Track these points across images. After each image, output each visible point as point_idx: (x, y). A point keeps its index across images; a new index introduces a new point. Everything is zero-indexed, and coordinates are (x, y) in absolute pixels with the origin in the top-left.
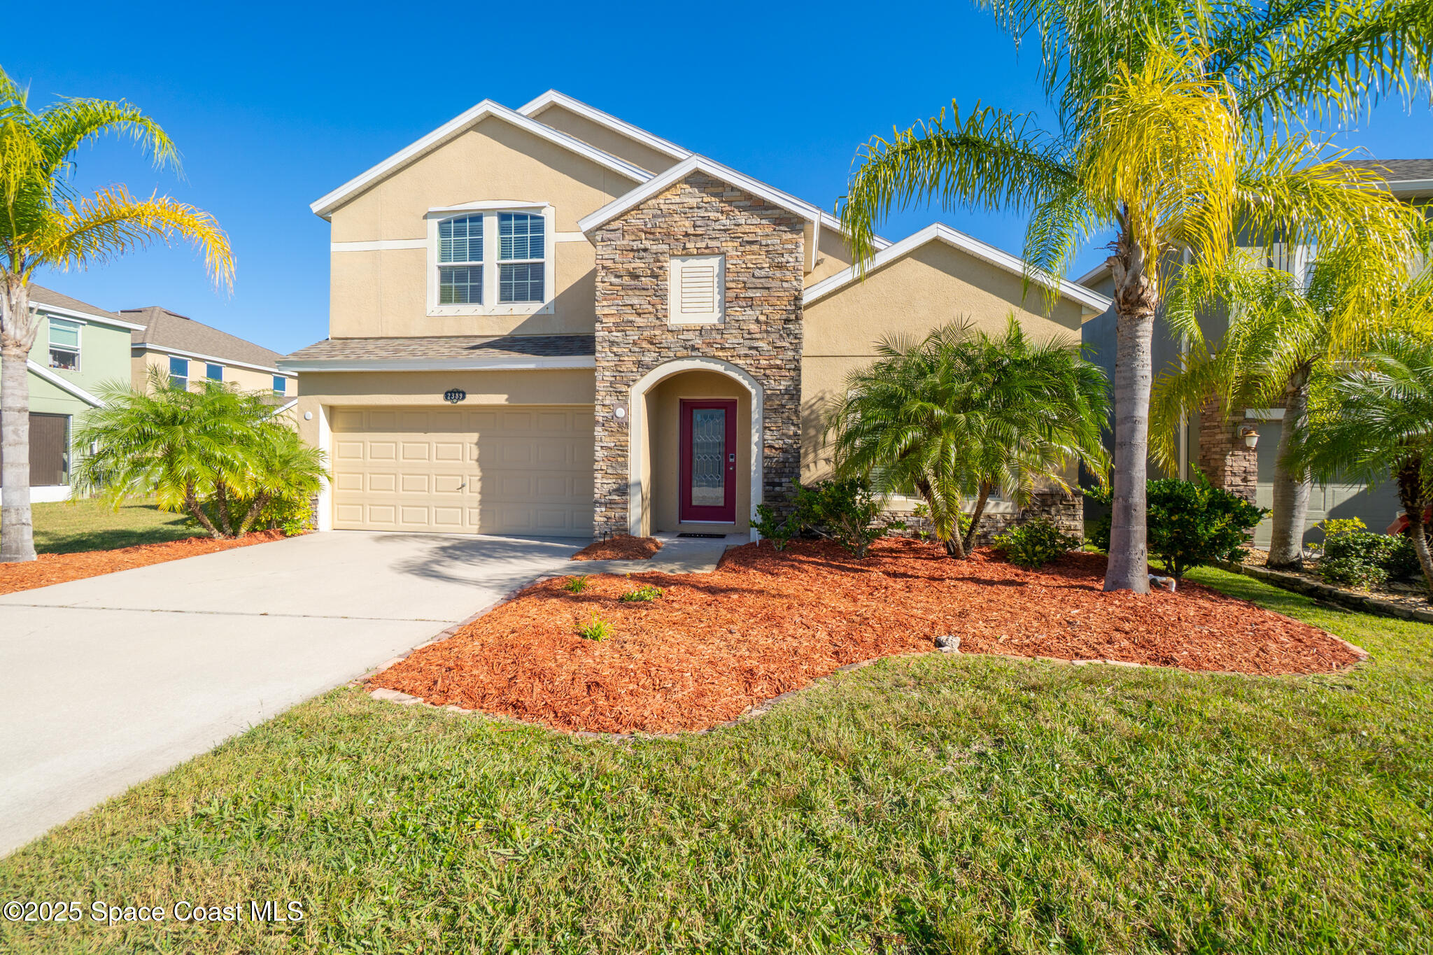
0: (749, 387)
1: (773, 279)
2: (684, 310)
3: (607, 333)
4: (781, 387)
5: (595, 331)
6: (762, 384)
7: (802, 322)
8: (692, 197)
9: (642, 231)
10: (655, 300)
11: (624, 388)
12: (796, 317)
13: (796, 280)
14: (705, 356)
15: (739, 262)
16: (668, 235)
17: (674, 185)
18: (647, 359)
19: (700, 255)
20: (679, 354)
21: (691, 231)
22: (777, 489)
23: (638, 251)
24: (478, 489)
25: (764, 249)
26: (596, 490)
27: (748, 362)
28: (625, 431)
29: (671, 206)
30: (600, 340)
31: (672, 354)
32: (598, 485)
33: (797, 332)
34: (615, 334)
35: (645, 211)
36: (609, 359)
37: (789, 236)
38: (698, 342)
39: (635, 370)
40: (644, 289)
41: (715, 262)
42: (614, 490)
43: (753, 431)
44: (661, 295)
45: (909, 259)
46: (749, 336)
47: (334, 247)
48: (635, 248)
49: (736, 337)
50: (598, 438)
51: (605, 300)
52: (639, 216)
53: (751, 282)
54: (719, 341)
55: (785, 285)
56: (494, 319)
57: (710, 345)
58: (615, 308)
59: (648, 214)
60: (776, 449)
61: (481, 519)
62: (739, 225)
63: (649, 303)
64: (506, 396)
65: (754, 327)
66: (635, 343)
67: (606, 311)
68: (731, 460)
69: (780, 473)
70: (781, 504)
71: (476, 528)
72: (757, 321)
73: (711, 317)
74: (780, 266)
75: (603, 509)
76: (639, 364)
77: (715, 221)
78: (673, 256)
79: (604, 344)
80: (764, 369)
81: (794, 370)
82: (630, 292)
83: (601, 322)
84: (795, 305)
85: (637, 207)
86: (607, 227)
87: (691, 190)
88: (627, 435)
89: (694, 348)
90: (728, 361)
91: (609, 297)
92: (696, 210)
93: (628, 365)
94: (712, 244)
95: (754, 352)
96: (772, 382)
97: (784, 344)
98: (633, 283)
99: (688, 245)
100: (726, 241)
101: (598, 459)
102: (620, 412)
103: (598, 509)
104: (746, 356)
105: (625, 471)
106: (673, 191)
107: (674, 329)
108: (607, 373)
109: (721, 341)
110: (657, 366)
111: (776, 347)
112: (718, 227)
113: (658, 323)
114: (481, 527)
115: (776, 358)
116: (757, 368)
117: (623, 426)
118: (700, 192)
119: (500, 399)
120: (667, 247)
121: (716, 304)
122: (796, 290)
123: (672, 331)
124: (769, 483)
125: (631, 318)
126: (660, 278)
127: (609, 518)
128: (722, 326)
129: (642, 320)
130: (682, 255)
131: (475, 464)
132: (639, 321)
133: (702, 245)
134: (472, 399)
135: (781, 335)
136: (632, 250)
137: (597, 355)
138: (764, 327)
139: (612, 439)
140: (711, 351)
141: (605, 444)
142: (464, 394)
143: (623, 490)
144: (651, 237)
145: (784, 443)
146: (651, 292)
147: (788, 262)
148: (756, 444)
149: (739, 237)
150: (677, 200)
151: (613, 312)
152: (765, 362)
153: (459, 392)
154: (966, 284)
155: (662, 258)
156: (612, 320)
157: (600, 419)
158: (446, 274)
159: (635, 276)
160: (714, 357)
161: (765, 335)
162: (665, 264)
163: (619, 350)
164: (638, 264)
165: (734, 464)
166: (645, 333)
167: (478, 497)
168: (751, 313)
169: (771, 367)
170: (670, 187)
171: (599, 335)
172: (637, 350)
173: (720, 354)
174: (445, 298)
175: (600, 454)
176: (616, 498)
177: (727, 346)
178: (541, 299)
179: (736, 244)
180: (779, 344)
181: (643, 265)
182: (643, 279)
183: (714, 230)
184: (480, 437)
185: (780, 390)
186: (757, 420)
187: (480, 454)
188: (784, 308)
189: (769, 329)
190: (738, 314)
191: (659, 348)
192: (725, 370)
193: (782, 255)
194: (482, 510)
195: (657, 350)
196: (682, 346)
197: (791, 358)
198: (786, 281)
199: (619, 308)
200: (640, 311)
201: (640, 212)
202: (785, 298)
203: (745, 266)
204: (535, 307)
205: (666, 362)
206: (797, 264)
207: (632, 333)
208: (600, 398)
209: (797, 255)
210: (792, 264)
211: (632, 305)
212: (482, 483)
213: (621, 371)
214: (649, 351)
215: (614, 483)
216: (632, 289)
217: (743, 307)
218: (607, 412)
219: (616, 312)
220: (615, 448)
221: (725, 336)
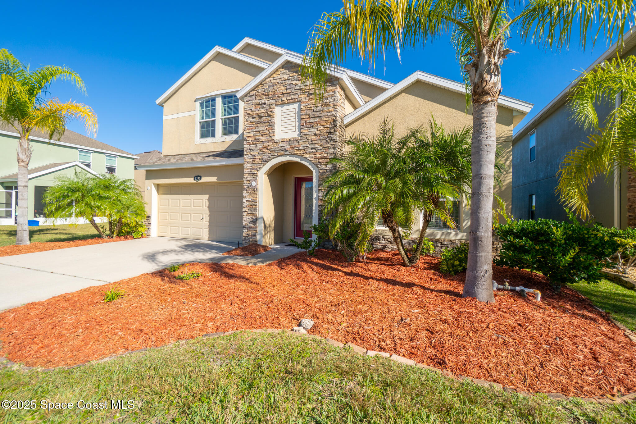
0: (312, 169)
1: (323, 111)
2: (282, 132)
3: (249, 145)
4: (327, 168)
5: (243, 145)
6: (318, 167)
7: (336, 133)
8: (285, 75)
9: (263, 94)
10: (269, 128)
11: (256, 172)
12: (334, 130)
13: (334, 111)
14: (291, 154)
15: (307, 105)
16: (275, 95)
17: (277, 70)
18: (265, 157)
19: (289, 103)
20: (279, 154)
21: (285, 92)
23: (262, 104)
24: (208, 220)
25: (319, 96)
26: (244, 221)
27: (311, 156)
28: (256, 192)
29: (276, 81)
30: (246, 149)
31: (276, 154)
32: (245, 219)
33: (334, 138)
34: (252, 146)
35: (265, 85)
36: (250, 158)
37: (331, 88)
38: (288, 147)
39: (260, 163)
40: (264, 123)
41: (296, 106)
42: (251, 222)
43: (314, 192)
44: (271, 125)
45: (403, 94)
46: (311, 143)
47: (165, 118)
48: (260, 103)
49: (305, 143)
50: (244, 196)
51: (248, 129)
52: (262, 88)
53: (313, 114)
54: (297, 146)
55: (329, 114)
56: (219, 143)
57: (293, 148)
58: (252, 133)
59: (266, 86)
61: (209, 234)
62: (306, 86)
63: (267, 130)
65: (314, 138)
66: (260, 150)
67: (249, 135)
71: (207, 238)
72: (315, 134)
73: (294, 134)
74: (326, 105)
75: (246, 231)
76: (262, 159)
77: (296, 85)
78: (277, 105)
79: (248, 151)
80: (319, 159)
82: (258, 125)
83: (246, 141)
84: (334, 124)
85: (261, 83)
86: (249, 95)
87: (285, 71)
88: (257, 194)
89: (286, 151)
90: (302, 156)
91: (249, 128)
92: (287, 81)
93: (257, 161)
94: (294, 97)
95: (314, 151)
96: (323, 166)
97: (328, 145)
98: (260, 120)
99: (283, 99)
100: (301, 95)
101: (244, 206)
102: (254, 184)
103: (244, 231)
104: (310, 153)
105: (256, 212)
106: (277, 73)
107: (277, 141)
108: (249, 165)
110: (270, 160)
111: (324, 147)
112: (297, 88)
113: (270, 139)
114: (209, 238)
115: (325, 153)
116: (315, 159)
118: (289, 71)
119: (214, 179)
120: (274, 101)
121: (297, 127)
122: (334, 116)
123: (276, 143)
125: (260, 137)
126: (271, 117)
127: (249, 235)
128: (299, 138)
130: (281, 104)
131: (207, 209)
132: (262, 138)
133: (289, 98)
134: (204, 180)
135: (327, 141)
136: (259, 104)
137: (245, 156)
138: (319, 137)
139: (251, 197)
140: (294, 151)
141: (247, 199)
142: (201, 177)
143: (254, 222)
144: (267, 97)
146: (267, 124)
147: (330, 102)
148: (315, 199)
149: (307, 92)
150: (279, 77)
151: (251, 135)
152: (319, 155)
153: (199, 177)
154: (436, 105)
155: (272, 107)
156: (251, 139)
157: (246, 187)
158: (202, 125)
159: (261, 117)
160: (295, 154)
161: (319, 141)
162: (273, 110)
163: (254, 153)
164: (262, 111)
166: (265, 144)
167: (208, 224)
168: (313, 130)
169: (322, 158)
170: (276, 71)
171: (246, 146)
172: (261, 153)
173: (298, 152)
174: (202, 136)
175: (245, 204)
176: (252, 225)
177: (301, 148)
178: (237, 133)
179: (305, 96)
180: (326, 145)
181: (264, 111)
182: (264, 118)
183: (295, 90)
184: (209, 197)
185: (326, 170)
186: (316, 186)
187: (209, 204)
188: (328, 126)
189: (321, 138)
190: (306, 131)
191: (271, 151)
192: (301, 160)
193: (327, 98)
194: (209, 230)
195: (270, 152)
196: (281, 150)
197: (332, 153)
198: (330, 112)
199: (254, 133)
200: (263, 134)
201: (263, 85)
202: (329, 121)
203: (309, 106)
204: (234, 137)
205: (274, 158)
206: (335, 102)
207: (259, 145)
208: (246, 177)
209: (335, 97)
210: (332, 103)
211: (259, 131)
212: (210, 217)
213: (254, 164)
214: (266, 153)
215: (251, 218)
216: (259, 123)
217: (309, 128)
218: (248, 184)
219: (253, 135)
220: (252, 201)
221: (300, 143)
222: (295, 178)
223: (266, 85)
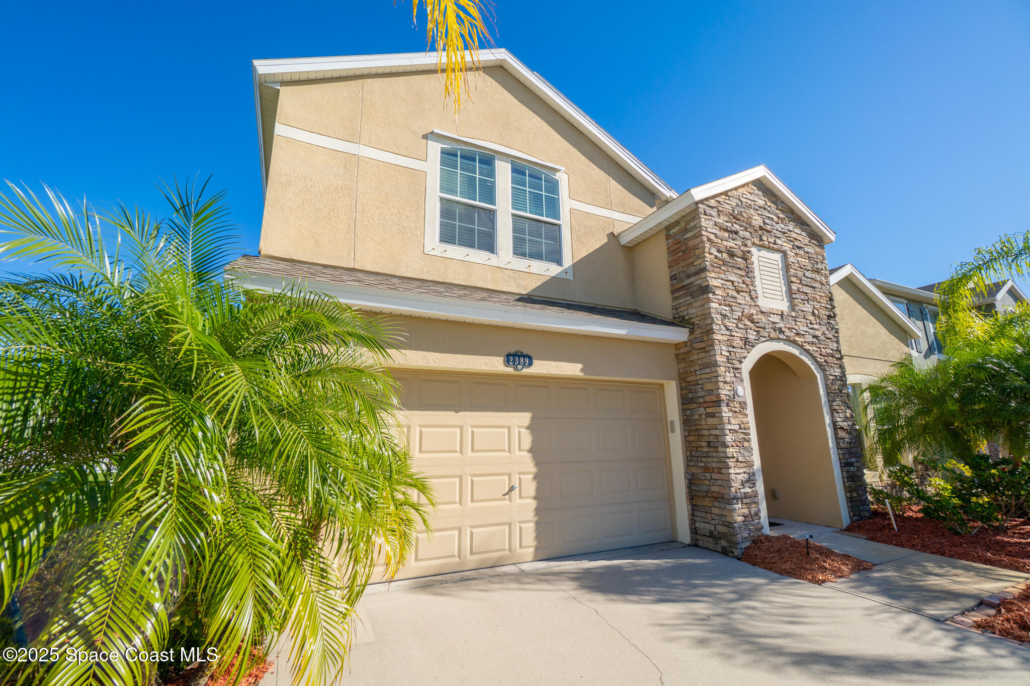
0: (815, 372)
1: (816, 280)
2: (766, 295)
3: (718, 305)
4: (836, 373)
5: (708, 301)
6: (824, 370)
7: (837, 319)
8: (761, 199)
9: (733, 215)
10: (748, 280)
11: (738, 365)
12: (834, 314)
14: (789, 340)
15: (795, 261)
16: (750, 225)
17: (748, 184)
18: (750, 336)
19: (770, 248)
21: (764, 226)
22: (852, 469)
23: (732, 232)
24: (532, 492)
25: (807, 255)
26: (732, 483)
27: (815, 349)
28: (744, 411)
29: (748, 201)
30: (715, 311)
31: (766, 335)
32: (733, 477)
33: (836, 327)
34: (724, 307)
35: (731, 199)
36: (724, 332)
37: (818, 249)
38: (782, 326)
39: (743, 346)
40: (739, 269)
41: (778, 257)
42: (746, 481)
43: (825, 414)
44: (751, 276)
46: (811, 326)
47: (280, 129)
48: (730, 229)
49: (804, 325)
50: (725, 420)
51: (714, 271)
52: (727, 201)
53: (804, 280)
54: (795, 327)
55: (823, 287)
56: (511, 273)
57: (791, 329)
58: (722, 281)
60: (844, 430)
61: (537, 538)
62: (791, 231)
63: (744, 282)
64: (580, 366)
65: (812, 318)
66: (739, 319)
67: (715, 283)
69: (850, 452)
70: (857, 484)
71: (531, 552)
72: (813, 314)
74: (818, 271)
75: (740, 506)
76: (747, 341)
77: (777, 223)
78: (753, 244)
79: (717, 317)
80: (824, 356)
81: (840, 359)
82: (730, 269)
83: (714, 293)
84: (831, 305)
85: (726, 193)
86: (707, 203)
87: (758, 192)
88: (746, 415)
89: (781, 331)
90: (802, 347)
91: (715, 269)
92: (763, 210)
93: (738, 342)
94: (777, 241)
95: (816, 341)
96: (830, 368)
97: (831, 336)
98: (730, 260)
99: (764, 238)
101: (729, 444)
102: (739, 391)
103: (736, 507)
104: (813, 343)
106: (747, 189)
107: (765, 310)
108: (723, 348)
109: (797, 327)
110: (757, 344)
111: (827, 338)
112: (780, 229)
113: (753, 304)
114: (537, 549)
115: (829, 348)
116: (820, 355)
117: (743, 405)
118: (764, 196)
119: (573, 369)
120: (750, 235)
121: (784, 294)
122: (830, 293)
123: (763, 312)
124: (845, 464)
125: (734, 294)
126: (749, 261)
127: (745, 517)
128: (793, 314)
129: (741, 298)
130: (759, 245)
131: (527, 457)
133: (772, 240)
134: (541, 367)
135: (828, 328)
136: (727, 230)
138: (817, 320)
139: (737, 421)
140: (791, 336)
141: (733, 427)
142: (530, 358)
143: (752, 480)
144: (739, 222)
145: (848, 425)
146: (743, 273)
147: (822, 269)
148: (829, 425)
149: (793, 241)
150: (751, 197)
152: (824, 350)
153: (524, 356)
155: (749, 244)
156: (721, 292)
157: (725, 398)
158: (448, 210)
159: (732, 255)
160: (794, 342)
161: (819, 326)
162: (751, 250)
163: (730, 324)
164: (732, 244)
166: (746, 311)
167: (533, 504)
168: (808, 306)
169: (828, 355)
171: (713, 306)
172: (742, 326)
173: (798, 339)
174: (447, 237)
175: (729, 438)
176: (748, 490)
177: (800, 332)
178: (559, 262)
179: (791, 246)
181: (735, 246)
182: (737, 259)
183: (777, 230)
185: (836, 376)
186: (825, 402)
188: (826, 306)
189: (821, 322)
190: (801, 305)
191: (757, 327)
192: (800, 354)
193: (817, 262)
194: (537, 523)
195: (756, 329)
196: (773, 328)
197: (836, 348)
198: (823, 284)
199: (724, 282)
200: (739, 289)
201: (727, 198)
202: (825, 298)
203: (799, 265)
204: (553, 269)
205: (764, 341)
207: (736, 308)
208: (722, 374)
211: (733, 282)
212: (538, 483)
213: (734, 347)
214: (751, 329)
215: (744, 473)
216: (730, 266)
217: (803, 300)
218: (729, 390)
219: (721, 286)
220: (740, 431)
221: (798, 323)
223: (734, 202)
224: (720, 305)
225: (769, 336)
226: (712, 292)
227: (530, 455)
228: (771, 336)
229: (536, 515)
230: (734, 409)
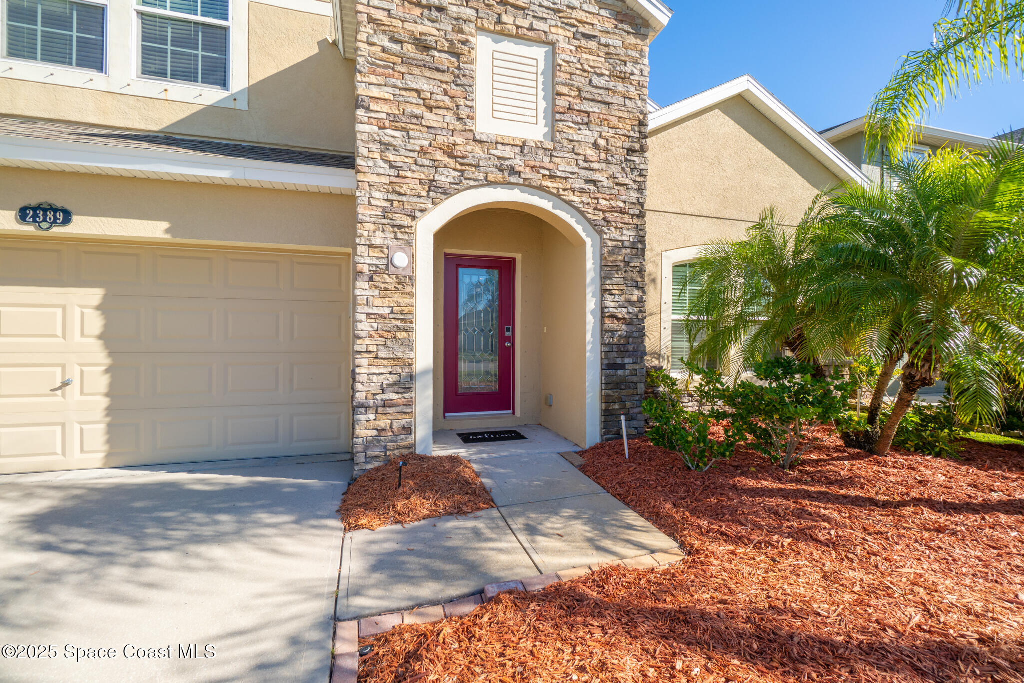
0: (583, 235)
1: (614, 92)
2: (496, 114)
3: (376, 128)
4: (625, 238)
5: (354, 120)
6: (601, 233)
7: (647, 154)
10: (455, 90)
11: (406, 221)
12: (642, 146)
13: (640, 98)
14: (528, 186)
15: (575, 60)
18: (443, 178)
19: (520, 37)
20: (491, 177)
22: (620, 372)
23: (428, 6)
24: (103, 388)
25: (604, 49)
26: (359, 386)
27: (585, 199)
28: (408, 288)
30: (365, 137)
31: (481, 176)
32: (362, 378)
33: (642, 166)
34: (390, 131)
36: (382, 171)
37: (633, 39)
38: (518, 163)
39: (424, 193)
40: (438, 69)
41: (540, 52)
42: (391, 385)
43: (589, 296)
44: (463, 84)
45: (719, 110)
46: (585, 165)
49: (568, 163)
50: (361, 300)
51: (374, 73)
53: (588, 91)
54: (547, 165)
55: (628, 102)
56: (132, 101)
57: (535, 169)
58: (391, 90)
60: (618, 319)
61: (108, 441)
63: (446, 93)
66: (423, 151)
67: (375, 92)
68: (508, 334)
69: (622, 350)
70: (625, 392)
72: (596, 145)
73: (535, 131)
74: (623, 77)
75: (372, 417)
78: (482, 29)
79: (373, 147)
80: (604, 211)
81: (638, 216)
82: (416, 70)
83: (368, 109)
84: (640, 132)
88: (411, 295)
89: (513, 171)
90: (559, 196)
91: (378, 70)
93: (412, 184)
94: (536, 24)
95: (592, 187)
96: (613, 229)
97: (627, 181)
98: (419, 56)
99: (504, 19)
100: (556, 26)
101: (363, 334)
102: (401, 259)
103: (363, 417)
104: (582, 191)
105: (409, 354)
107: (484, 138)
108: (377, 194)
109: (551, 166)
110: (459, 191)
111: (618, 184)
113: (459, 125)
114: (109, 455)
115: (619, 199)
116: (596, 209)
117: (407, 280)
119: (153, 230)
120: (473, 12)
121: (541, 115)
122: (641, 112)
123: (480, 142)
124: (610, 366)
125: (419, 111)
126: (464, 58)
127: (381, 431)
128: (550, 145)
129: (435, 117)
130: (494, 31)
131: (95, 345)
132: (431, 118)
133: (524, 23)
135: (623, 169)
138: (603, 155)
139: (387, 302)
140: (536, 178)
141: (375, 310)
142: (68, 214)
143: (406, 384)
145: (628, 313)
146: (447, 77)
147: (632, 74)
148: (592, 312)
149: (573, 26)
151: (387, 96)
152: (605, 202)
153: (55, 211)
155: (465, 28)
156: (386, 108)
157: (366, 269)
159: (423, 46)
160: (541, 188)
161: (604, 165)
162: (470, 38)
163: (398, 159)
164: (429, 28)
165: (512, 339)
166: (440, 139)
167: (105, 402)
168: (588, 132)
169: (613, 209)
171: (363, 129)
172: (427, 162)
173: (550, 184)
174: (19, 48)
175: (364, 326)
176: (394, 396)
177: (559, 174)
178: (224, 83)
179: (568, 34)
180: (621, 180)
181: (437, 32)
182: (436, 53)
184: (105, 297)
185: (623, 241)
186: (593, 279)
187: (106, 326)
188: (627, 133)
189: (610, 158)
190: (571, 131)
191: (462, 164)
192: (554, 207)
193: (625, 62)
194: (110, 425)
195: (459, 167)
196: (496, 166)
197: (635, 200)
198: (630, 98)
199: (397, 91)
200: (433, 103)
202: (628, 121)
203: (580, 66)
204: (211, 95)
205: (471, 187)
206: (643, 78)
207: (419, 134)
208: (366, 233)
209: (643, 66)
210: (637, 78)
211: (418, 91)
212: (112, 377)
213: (400, 194)
214: (446, 167)
215: (391, 373)
216: (418, 66)
217: (578, 123)
218: (378, 258)
219: (392, 97)
220: (391, 316)
221: (555, 159)
222: (446, 254)
224: (380, 128)
225: (486, 179)
226: (363, 107)
227: (101, 342)
228: (489, 179)
229: (107, 415)
230: (383, 285)
